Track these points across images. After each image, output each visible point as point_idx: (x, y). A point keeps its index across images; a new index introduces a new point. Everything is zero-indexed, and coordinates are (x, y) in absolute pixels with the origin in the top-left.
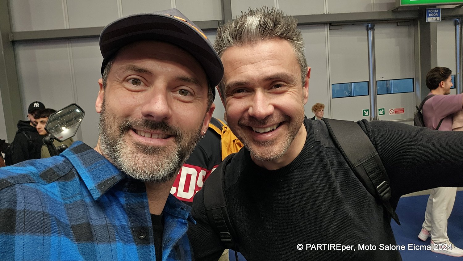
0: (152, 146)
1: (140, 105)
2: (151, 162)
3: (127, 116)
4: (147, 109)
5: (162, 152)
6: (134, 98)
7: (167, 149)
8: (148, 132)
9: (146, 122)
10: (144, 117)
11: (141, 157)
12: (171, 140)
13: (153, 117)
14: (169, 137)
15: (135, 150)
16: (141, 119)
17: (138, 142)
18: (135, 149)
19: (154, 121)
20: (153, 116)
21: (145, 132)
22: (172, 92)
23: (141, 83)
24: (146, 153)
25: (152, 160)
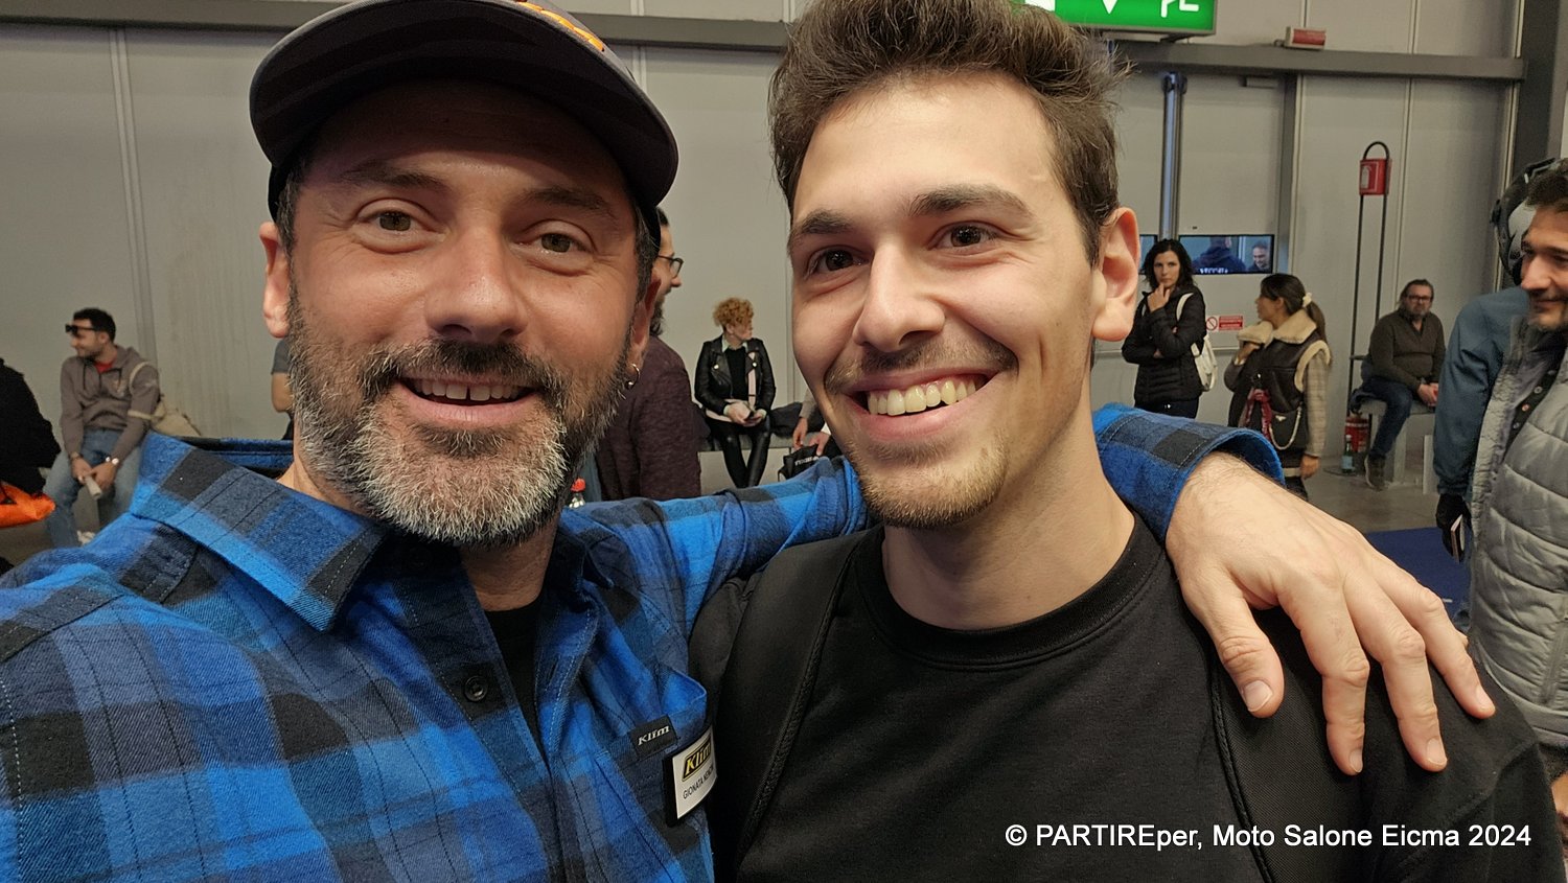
2: (475, 479)
3: (382, 337)
4: (443, 306)
7: (522, 435)
11: (441, 468)
14: (523, 393)
19: (470, 344)
21: (446, 384)
22: (518, 243)
23: (413, 224)
24: (458, 455)
25: (478, 475)
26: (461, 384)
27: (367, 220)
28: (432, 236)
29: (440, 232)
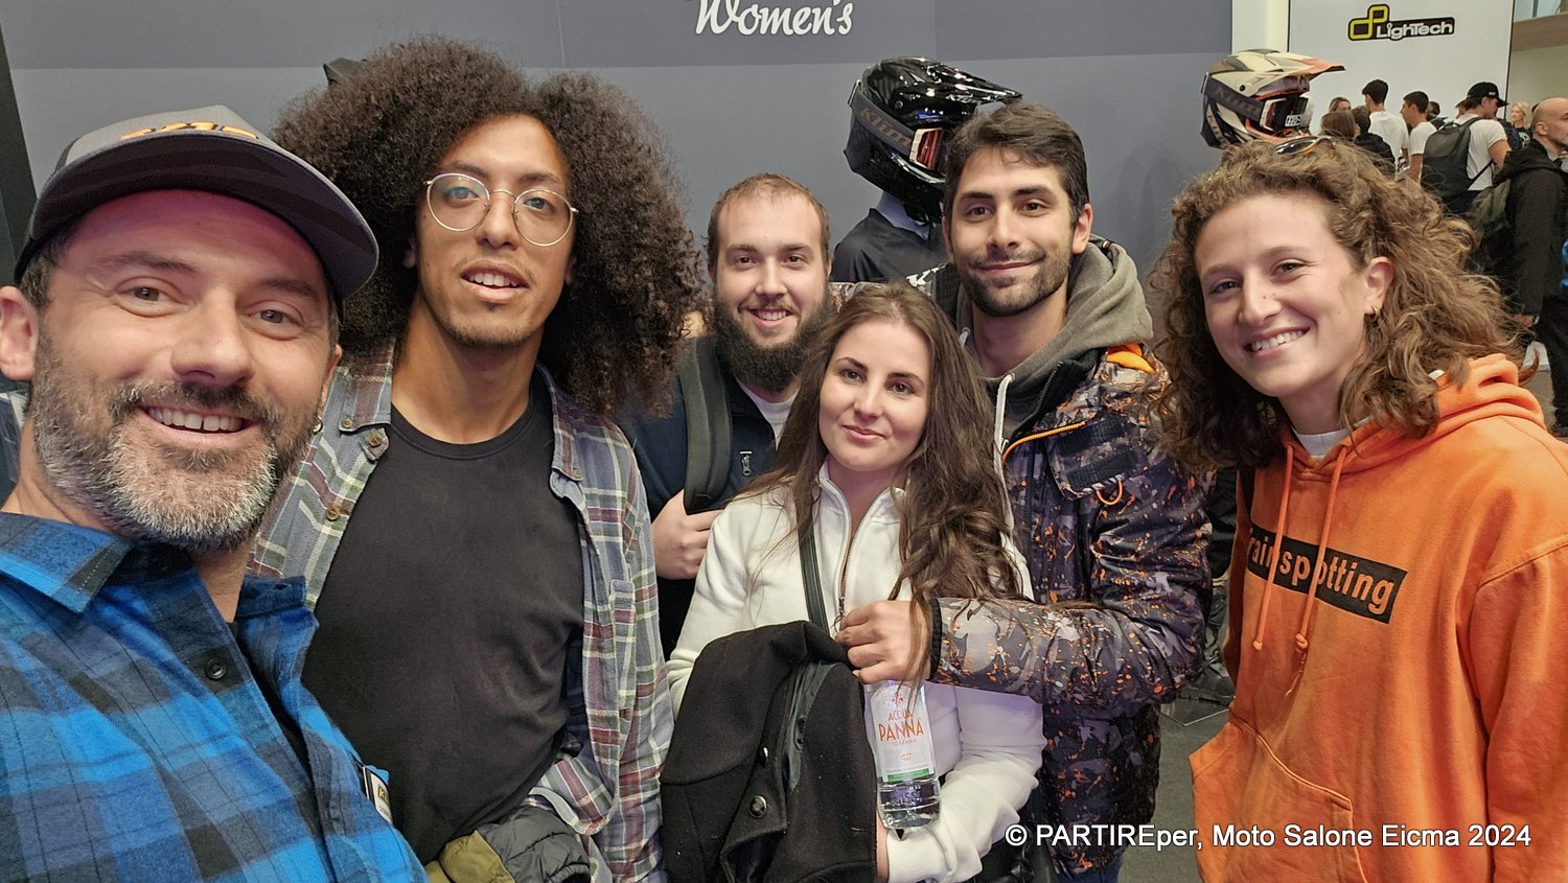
0: (206, 450)
1: (168, 347)
6: (148, 330)
8: (192, 412)
9: (188, 387)
10: (176, 376)
12: (252, 433)
13: (212, 376)
15: (162, 464)
16: (173, 382)
17: (167, 441)
18: (159, 461)
20: (209, 371)
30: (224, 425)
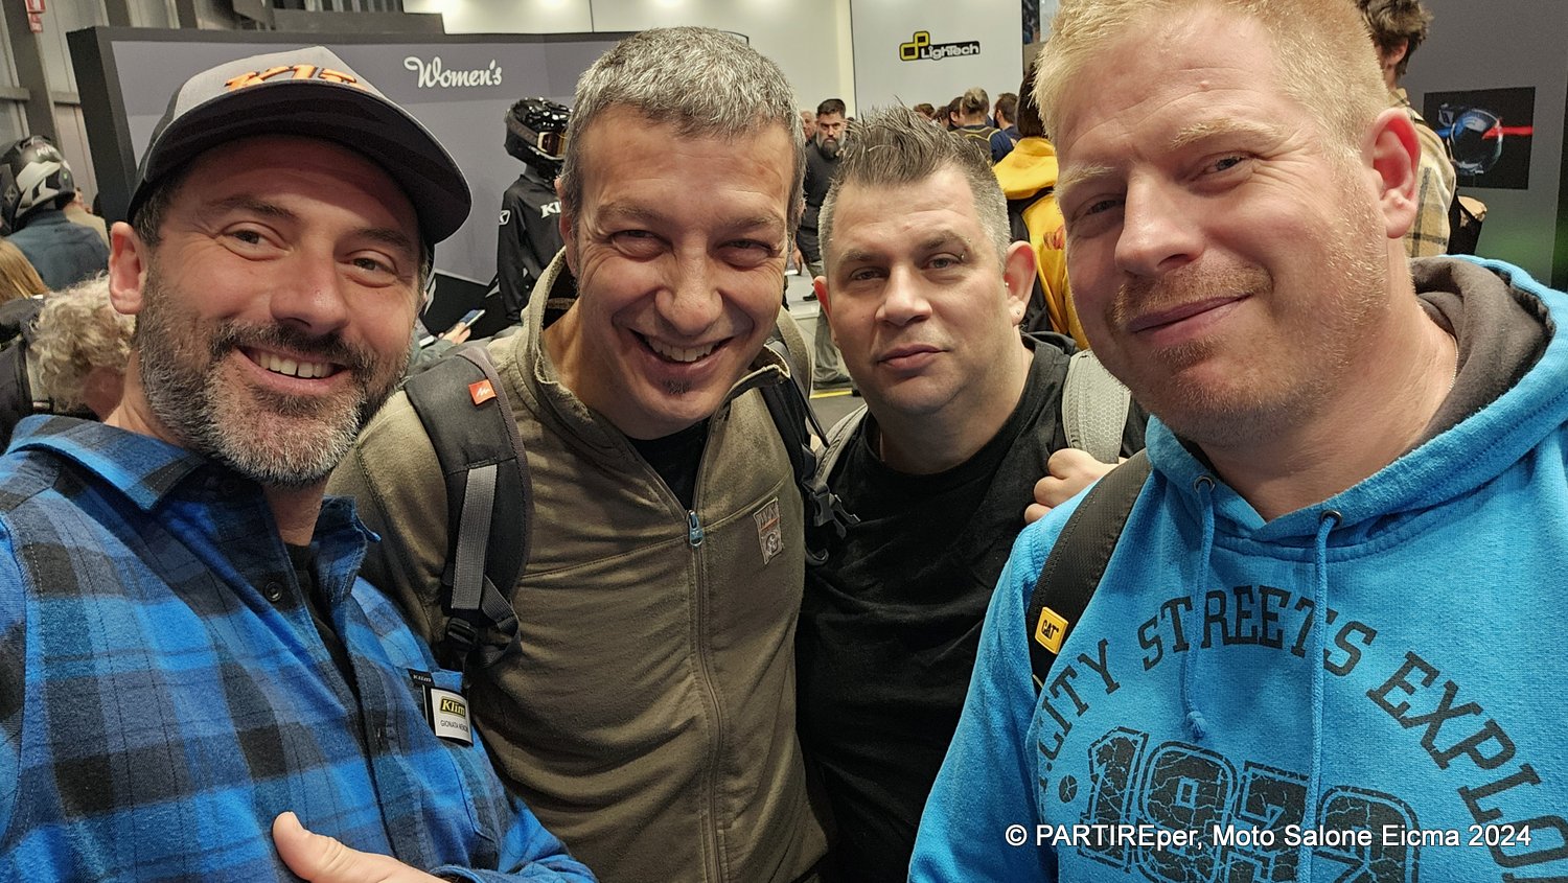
0: (298, 395)
1: (267, 290)
2: (298, 434)
3: (229, 314)
5: (325, 410)
6: (251, 273)
7: (335, 402)
8: (289, 359)
10: (276, 322)
11: (271, 422)
12: (342, 378)
13: (309, 325)
14: (336, 370)
15: (254, 405)
16: (270, 326)
18: (252, 402)
20: (306, 320)
21: (283, 358)
22: (341, 262)
23: (261, 240)
24: (284, 414)
25: (302, 432)
26: (293, 359)
27: (231, 234)
28: (280, 251)
29: (286, 249)
30: (318, 370)
